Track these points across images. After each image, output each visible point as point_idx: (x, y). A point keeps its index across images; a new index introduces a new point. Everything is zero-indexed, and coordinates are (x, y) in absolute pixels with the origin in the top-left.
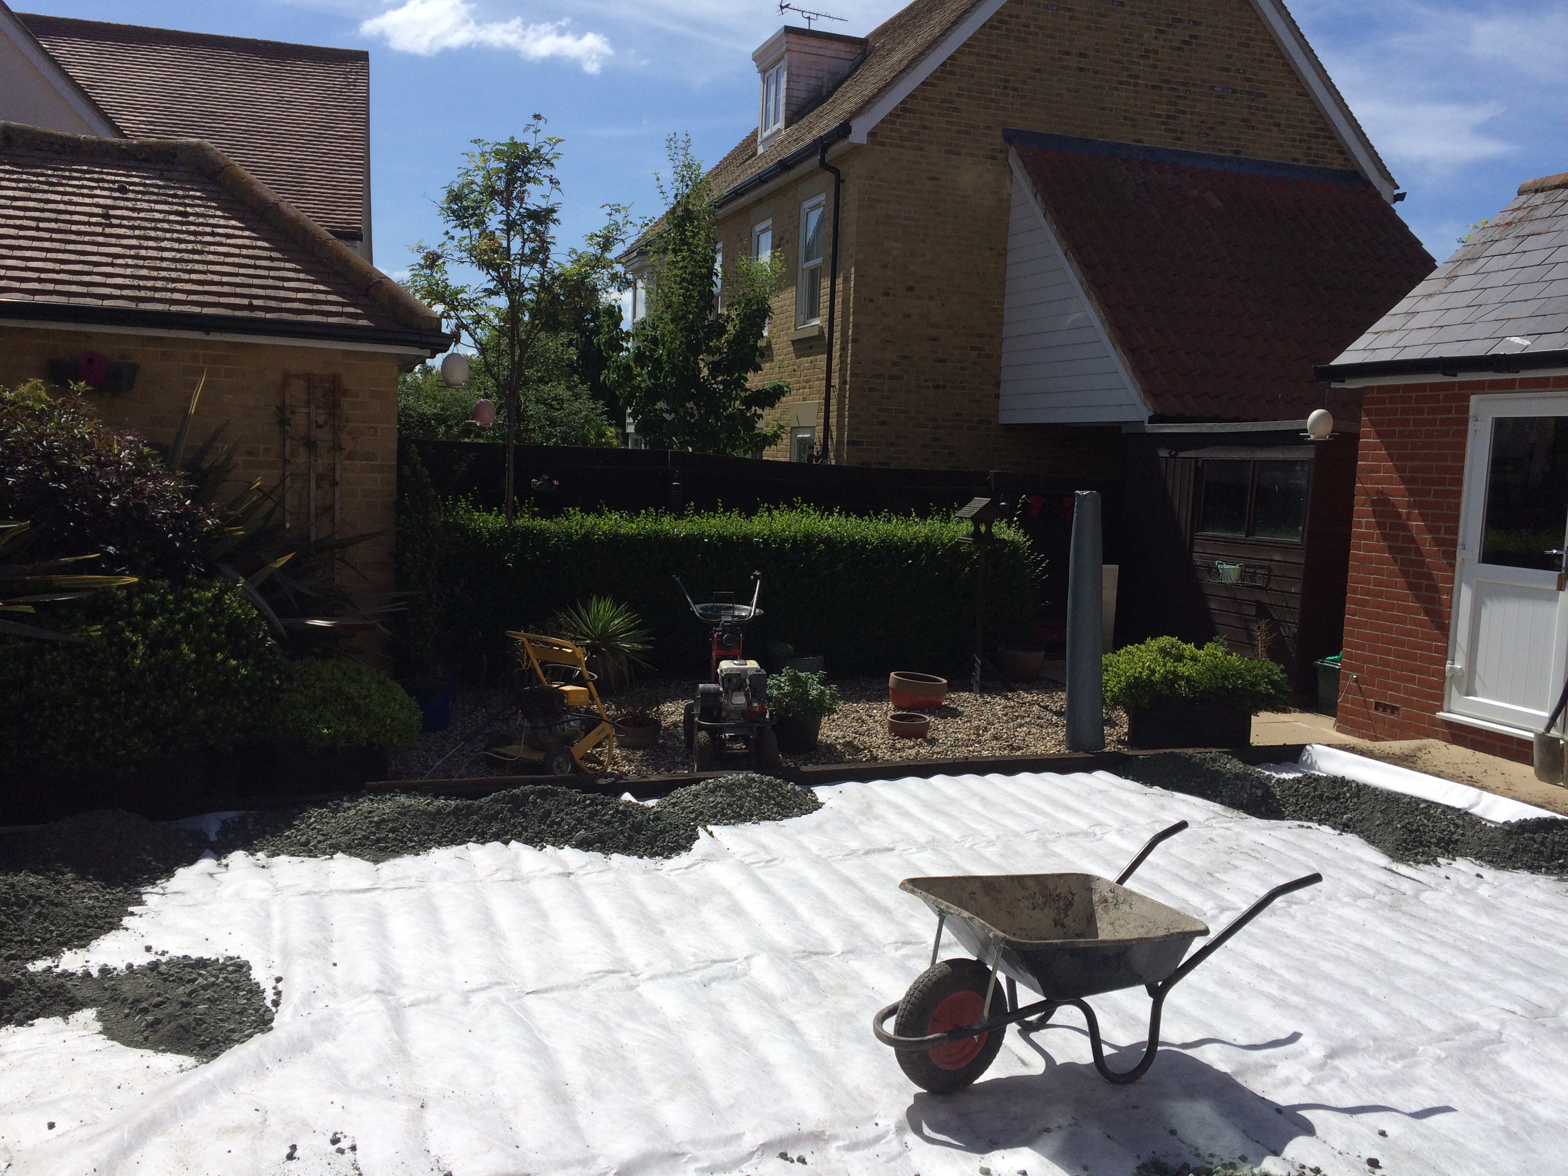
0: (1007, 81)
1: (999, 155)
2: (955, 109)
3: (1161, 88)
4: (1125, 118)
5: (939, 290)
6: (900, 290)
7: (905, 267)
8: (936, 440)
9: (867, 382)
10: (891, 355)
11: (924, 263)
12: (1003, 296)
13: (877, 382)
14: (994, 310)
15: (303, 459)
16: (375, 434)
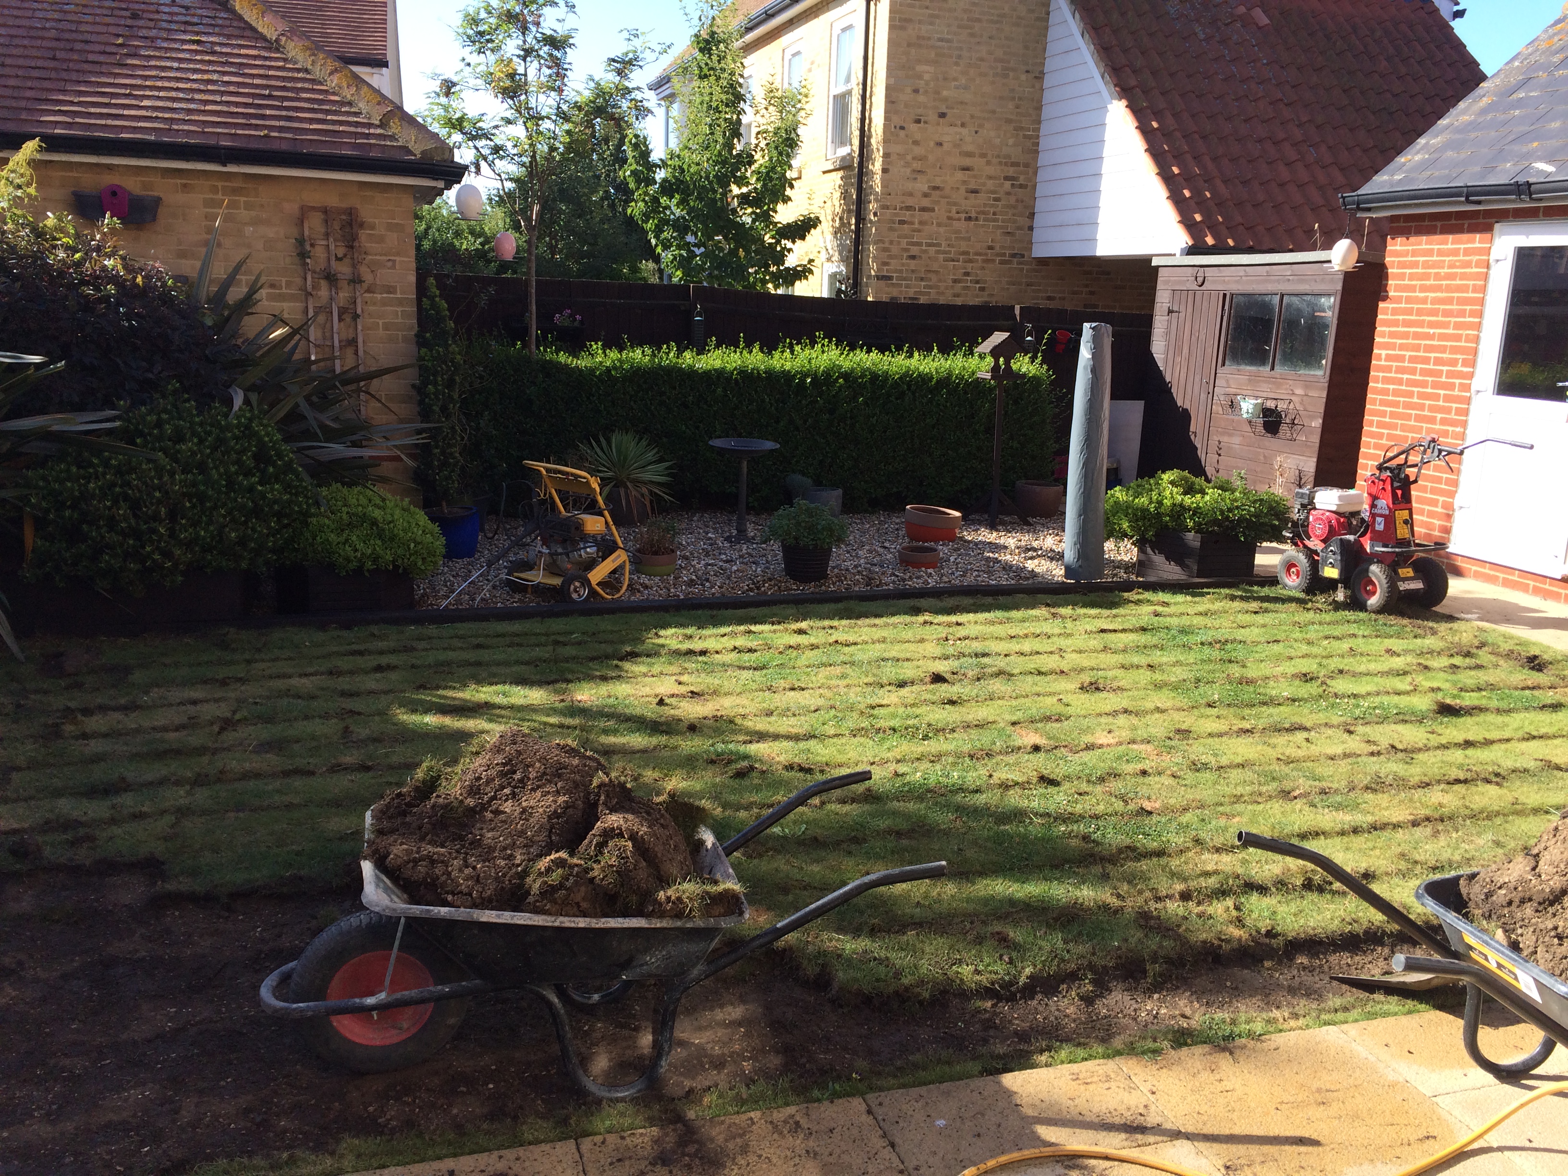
5: (972, 117)
6: (932, 117)
7: (937, 93)
8: (967, 274)
9: (896, 215)
10: (922, 186)
11: (957, 88)
12: (1039, 122)
13: (906, 215)
14: (1029, 137)
15: (324, 292)
16: (393, 267)
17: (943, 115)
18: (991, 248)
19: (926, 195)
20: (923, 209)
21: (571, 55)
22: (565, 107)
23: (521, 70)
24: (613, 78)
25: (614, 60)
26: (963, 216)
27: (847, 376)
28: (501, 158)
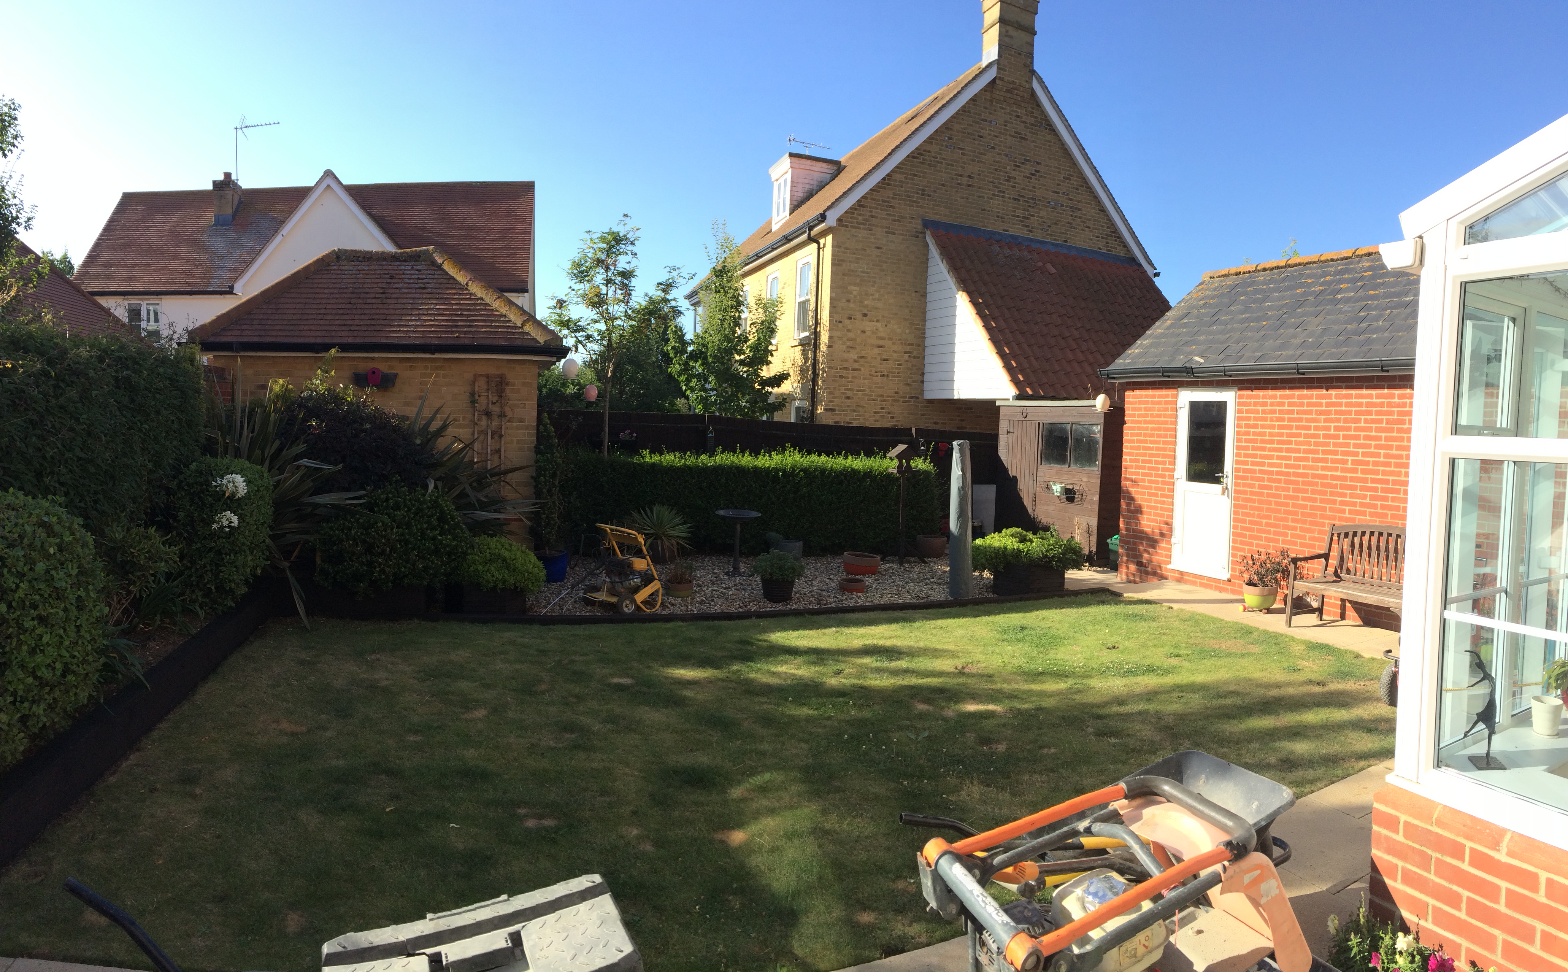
0: (924, 190)
1: (920, 235)
2: (892, 207)
3: (1019, 200)
4: (998, 216)
5: (883, 317)
6: (859, 316)
7: (861, 302)
8: (883, 408)
9: (838, 372)
10: (853, 356)
11: (873, 299)
12: (925, 321)
13: (844, 372)
14: (919, 329)
15: (484, 422)
16: (524, 407)
17: (865, 315)
18: (897, 393)
19: (855, 361)
20: (854, 370)
21: (634, 282)
22: (630, 312)
23: (604, 291)
24: (660, 293)
25: (661, 284)
26: (879, 374)
27: (805, 470)
28: (590, 342)
